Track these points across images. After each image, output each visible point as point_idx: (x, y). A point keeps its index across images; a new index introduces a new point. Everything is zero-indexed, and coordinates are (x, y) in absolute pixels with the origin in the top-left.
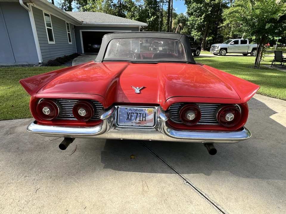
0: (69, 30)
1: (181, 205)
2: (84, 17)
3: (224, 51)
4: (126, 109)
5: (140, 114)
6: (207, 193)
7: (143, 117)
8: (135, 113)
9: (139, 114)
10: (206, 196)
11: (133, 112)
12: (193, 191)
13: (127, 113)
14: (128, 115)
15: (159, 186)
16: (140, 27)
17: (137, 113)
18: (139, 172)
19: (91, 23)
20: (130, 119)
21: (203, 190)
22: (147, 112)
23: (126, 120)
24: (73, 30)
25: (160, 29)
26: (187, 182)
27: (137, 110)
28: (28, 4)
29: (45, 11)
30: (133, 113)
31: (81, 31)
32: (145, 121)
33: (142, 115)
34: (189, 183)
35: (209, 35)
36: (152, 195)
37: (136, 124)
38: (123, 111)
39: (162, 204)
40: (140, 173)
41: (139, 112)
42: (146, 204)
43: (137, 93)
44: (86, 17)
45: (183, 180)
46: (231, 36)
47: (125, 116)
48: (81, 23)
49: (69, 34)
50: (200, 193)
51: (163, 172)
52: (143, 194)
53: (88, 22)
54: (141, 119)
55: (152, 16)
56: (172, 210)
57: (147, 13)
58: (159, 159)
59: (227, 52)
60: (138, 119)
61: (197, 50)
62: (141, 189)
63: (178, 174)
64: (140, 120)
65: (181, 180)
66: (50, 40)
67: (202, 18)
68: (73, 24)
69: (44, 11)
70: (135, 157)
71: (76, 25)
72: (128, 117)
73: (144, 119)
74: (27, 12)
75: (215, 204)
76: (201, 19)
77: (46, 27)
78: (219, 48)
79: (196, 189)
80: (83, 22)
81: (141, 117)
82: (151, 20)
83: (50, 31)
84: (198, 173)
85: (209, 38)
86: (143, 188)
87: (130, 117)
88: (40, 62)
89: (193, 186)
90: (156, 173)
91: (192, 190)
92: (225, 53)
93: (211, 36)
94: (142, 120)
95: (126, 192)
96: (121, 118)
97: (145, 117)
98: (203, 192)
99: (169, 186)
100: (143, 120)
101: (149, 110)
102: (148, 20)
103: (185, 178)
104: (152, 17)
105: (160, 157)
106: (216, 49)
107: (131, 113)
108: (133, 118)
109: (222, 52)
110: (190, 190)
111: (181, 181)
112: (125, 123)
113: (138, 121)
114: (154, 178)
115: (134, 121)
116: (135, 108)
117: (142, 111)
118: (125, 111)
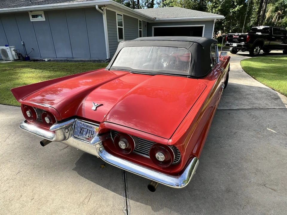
0: (140, 27)
2: (158, 13)
5: (90, 130)
7: (91, 134)
11: (85, 127)
13: (81, 127)
14: (81, 130)
15: (98, 203)
16: (215, 20)
17: (88, 130)
19: (163, 19)
20: (82, 134)
22: (95, 130)
23: (79, 133)
24: (145, 27)
25: (246, 19)
27: (88, 126)
28: (102, 8)
29: (119, 12)
30: (85, 129)
31: (153, 27)
32: (92, 138)
33: (91, 132)
34: (127, 211)
37: (86, 139)
38: (78, 125)
40: (95, 184)
43: (94, 110)
44: (160, 13)
45: (125, 206)
47: (79, 129)
48: (153, 20)
49: (140, 31)
51: (114, 191)
52: (79, 205)
53: (161, 18)
55: (237, 4)
57: (232, 2)
58: (123, 176)
60: (88, 135)
62: (82, 200)
63: (126, 197)
64: (89, 137)
66: (120, 38)
68: (146, 21)
69: (117, 12)
70: (105, 167)
71: (150, 22)
72: (81, 131)
73: (92, 135)
74: (101, 15)
77: (118, 27)
80: (155, 18)
81: (90, 134)
82: (236, 10)
83: (120, 30)
84: (146, 204)
86: (84, 200)
87: (82, 132)
88: (108, 58)
90: (108, 189)
94: (90, 137)
95: (70, 198)
96: (76, 130)
97: (93, 135)
99: (107, 207)
101: (97, 128)
102: (232, 10)
103: (128, 204)
104: (238, 7)
105: (125, 174)
108: (84, 133)
111: (123, 206)
112: (78, 136)
113: (87, 137)
114: (102, 193)
115: (84, 136)
116: (87, 124)
117: (92, 128)
118: (80, 125)
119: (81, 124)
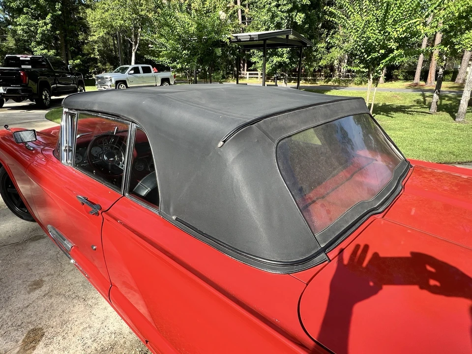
3: (123, 86)
35: (73, 56)
61: (78, 87)
67: (48, 21)
76: (46, 24)
78: (114, 82)
85: (75, 62)
93: (78, 57)
106: (109, 84)
109: (120, 87)
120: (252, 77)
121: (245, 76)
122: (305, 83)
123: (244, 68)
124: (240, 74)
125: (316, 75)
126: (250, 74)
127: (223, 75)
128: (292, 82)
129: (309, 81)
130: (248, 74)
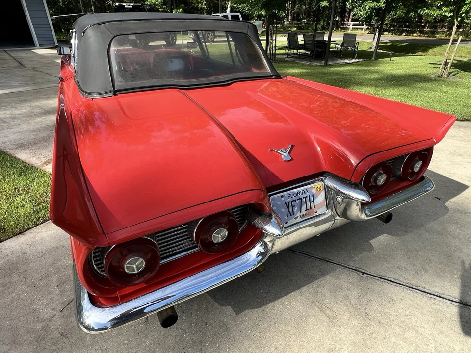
1: (388, 311)
4: (282, 196)
5: (305, 198)
6: (394, 276)
7: (310, 202)
8: (298, 200)
9: (304, 200)
10: (398, 282)
11: (294, 198)
12: (381, 283)
13: (286, 203)
14: (288, 207)
15: (341, 299)
17: (301, 199)
18: (294, 290)
20: (292, 214)
21: (388, 275)
22: (314, 191)
23: (286, 217)
26: (363, 273)
27: (299, 193)
30: (295, 201)
32: (314, 208)
33: (308, 198)
34: (365, 273)
35: (176, 6)
36: (346, 318)
37: (302, 218)
38: (279, 203)
39: (369, 325)
40: (298, 292)
41: (302, 196)
42: (353, 337)
43: (288, 161)
45: (357, 273)
46: (205, 7)
47: (283, 210)
50: (388, 280)
52: (334, 324)
54: (309, 208)
56: (387, 325)
59: (215, 37)
60: (304, 208)
62: (325, 318)
63: (342, 265)
64: (307, 210)
65: (354, 274)
72: (289, 211)
73: (312, 204)
75: (414, 287)
79: (381, 278)
81: (308, 203)
84: (360, 253)
85: (178, 11)
86: (326, 315)
87: (291, 210)
89: (373, 274)
91: (378, 282)
92: (213, 37)
93: (180, 6)
97: (313, 201)
98: (390, 278)
100: (311, 208)
101: (316, 187)
103: (354, 268)
107: (292, 201)
108: (296, 209)
110: (376, 283)
112: (286, 223)
113: (304, 212)
114: (322, 288)
115: (299, 214)
116: (295, 190)
117: (307, 191)
118: (281, 201)
119: (283, 199)
120: (357, 29)
121: (348, 27)
122: (420, 36)
123: (349, 18)
124: (343, 24)
125: (437, 26)
126: (354, 25)
127: (323, 26)
128: (404, 34)
129: (426, 34)
130: (352, 25)
